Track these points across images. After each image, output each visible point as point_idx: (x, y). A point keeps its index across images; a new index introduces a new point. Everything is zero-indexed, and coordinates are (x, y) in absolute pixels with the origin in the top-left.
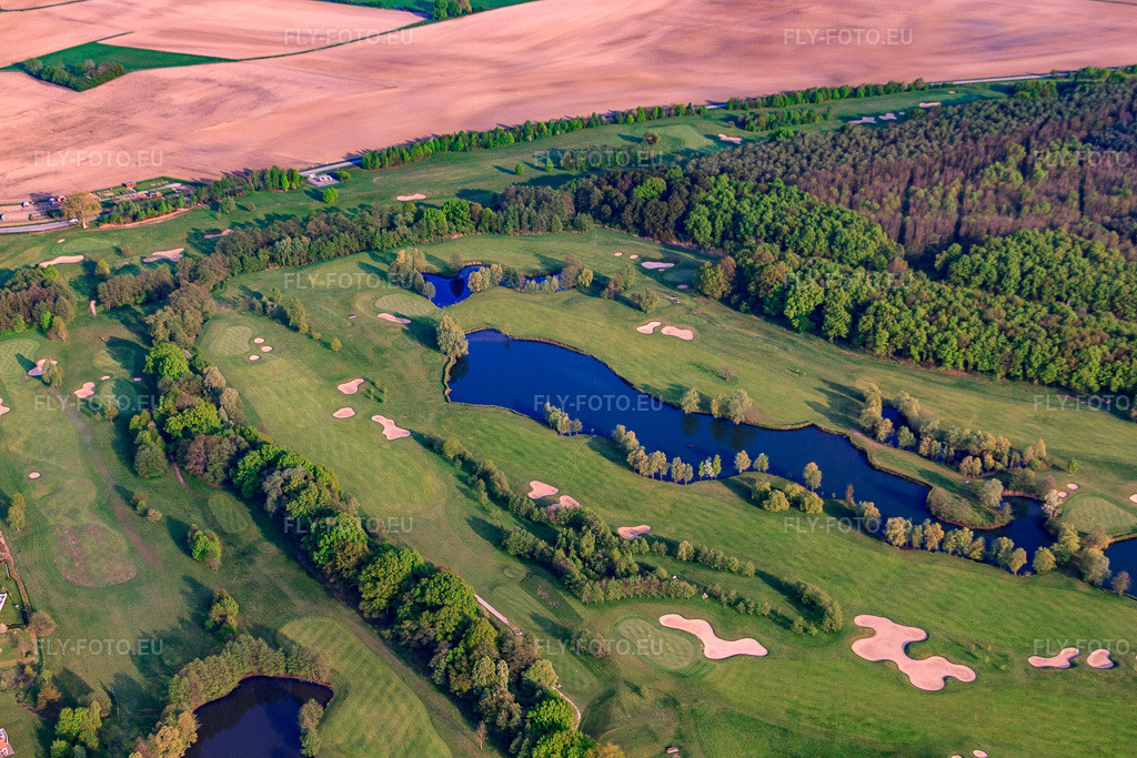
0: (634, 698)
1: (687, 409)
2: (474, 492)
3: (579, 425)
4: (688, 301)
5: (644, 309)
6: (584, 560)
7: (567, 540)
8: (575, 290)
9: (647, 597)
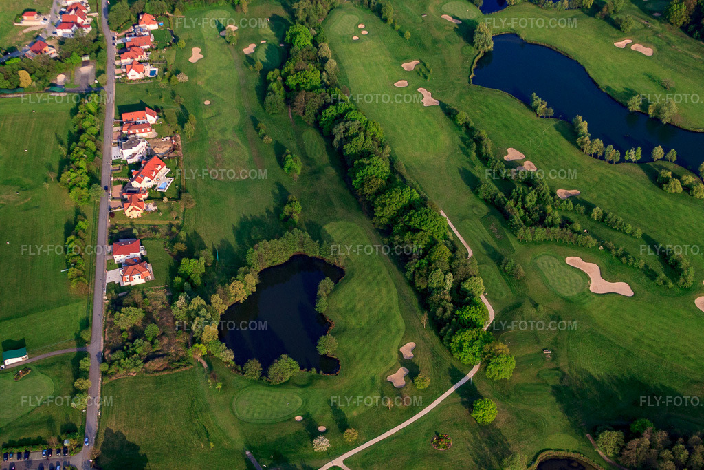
0: (533, 311)
1: (631, 109)
2: (469, 150)
3: (551, 112)
4: (657, 26)
5: (623, 30)
6: (526, 210)
7: (518, 194)
8: (579, 10)
9: (561, 242)
